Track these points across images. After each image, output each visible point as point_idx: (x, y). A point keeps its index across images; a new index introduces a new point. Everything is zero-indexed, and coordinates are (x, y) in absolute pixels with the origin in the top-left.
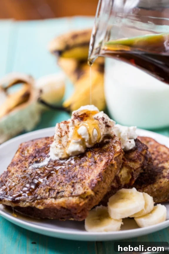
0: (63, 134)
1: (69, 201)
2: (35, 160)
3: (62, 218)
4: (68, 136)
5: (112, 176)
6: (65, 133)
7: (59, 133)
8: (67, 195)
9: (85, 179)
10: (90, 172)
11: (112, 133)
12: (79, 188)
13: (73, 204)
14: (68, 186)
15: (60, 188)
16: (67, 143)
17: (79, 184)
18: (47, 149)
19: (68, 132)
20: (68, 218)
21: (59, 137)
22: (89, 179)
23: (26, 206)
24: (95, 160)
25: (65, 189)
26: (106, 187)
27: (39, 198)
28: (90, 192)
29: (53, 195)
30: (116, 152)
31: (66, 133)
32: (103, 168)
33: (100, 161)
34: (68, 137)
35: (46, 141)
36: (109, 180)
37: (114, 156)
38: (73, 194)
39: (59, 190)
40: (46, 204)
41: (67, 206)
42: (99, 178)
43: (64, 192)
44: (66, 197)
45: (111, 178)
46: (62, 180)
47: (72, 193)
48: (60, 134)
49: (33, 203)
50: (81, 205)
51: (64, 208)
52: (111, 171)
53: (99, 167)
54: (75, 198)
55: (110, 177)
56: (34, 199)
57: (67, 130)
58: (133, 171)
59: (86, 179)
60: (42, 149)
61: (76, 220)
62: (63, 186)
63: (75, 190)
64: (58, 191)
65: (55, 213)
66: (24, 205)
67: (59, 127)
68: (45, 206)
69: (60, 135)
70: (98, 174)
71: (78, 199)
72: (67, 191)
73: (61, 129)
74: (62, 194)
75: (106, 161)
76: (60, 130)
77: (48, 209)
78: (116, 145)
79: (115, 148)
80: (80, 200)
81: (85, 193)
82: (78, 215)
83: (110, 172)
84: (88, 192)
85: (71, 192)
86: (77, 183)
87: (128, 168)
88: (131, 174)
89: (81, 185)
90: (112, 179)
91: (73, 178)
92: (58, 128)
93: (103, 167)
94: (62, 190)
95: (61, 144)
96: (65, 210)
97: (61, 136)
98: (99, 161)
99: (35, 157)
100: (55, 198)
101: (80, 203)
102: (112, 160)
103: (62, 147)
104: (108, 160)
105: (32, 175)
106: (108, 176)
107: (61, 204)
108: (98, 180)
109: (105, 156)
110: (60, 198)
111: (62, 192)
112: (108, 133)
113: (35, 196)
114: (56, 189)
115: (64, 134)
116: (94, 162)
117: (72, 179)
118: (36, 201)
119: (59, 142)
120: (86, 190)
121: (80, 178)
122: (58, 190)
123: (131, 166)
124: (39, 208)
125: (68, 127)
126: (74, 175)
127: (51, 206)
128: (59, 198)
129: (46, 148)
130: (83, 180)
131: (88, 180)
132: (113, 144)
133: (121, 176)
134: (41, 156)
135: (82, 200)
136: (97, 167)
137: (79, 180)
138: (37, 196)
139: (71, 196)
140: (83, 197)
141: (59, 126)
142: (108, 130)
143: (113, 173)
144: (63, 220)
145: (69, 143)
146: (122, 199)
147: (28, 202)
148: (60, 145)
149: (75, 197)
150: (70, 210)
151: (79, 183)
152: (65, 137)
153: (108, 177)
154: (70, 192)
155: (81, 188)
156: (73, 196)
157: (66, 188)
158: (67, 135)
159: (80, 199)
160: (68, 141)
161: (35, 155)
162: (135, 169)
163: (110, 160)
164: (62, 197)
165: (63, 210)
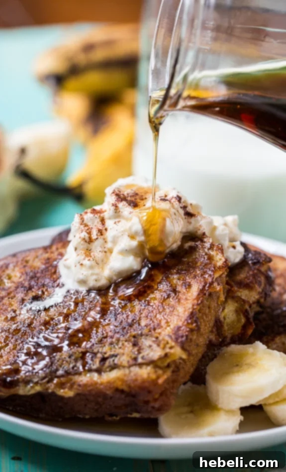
0: (94, 236)
1: (132, 374)
2: (31, 294)
3: (111, 415)
4: (104, 239)
5: (211, 319)
6: (99, 234)
7: (84, 234)
8: (125, 363)
9: (159, 326)
10: (168, 311)
11: (199, 230)
12: (150, 346)
13: (144, 381)
14: (123, 344)
15: (106, 349)
16: (104, 253)
17: (148, 337)
18: (53, 271)
19: (104, 231)
20: (127, 413)
21: (86, 241)
22: (169, 326)
23: (32, 392)
24: (174, 286)
25: (118, 351)
26: (202, 343)
27: (60, 372)
28: (178, 352)
29: (94, 365)
30: (216, 268)
31: (101, 232)
32: (196, 302)
33: (186, 288)
34: (106, 242)
35: (46, 256)
36: (206, 328)
37: (214, 275)
38: (140, 360)
39: (105, 353)
40: (79, 385)
41: (129, 387)
42: (192, 323)
43: (118, 357)
44: (124, 367)
45: (209, 324)
46: (107, 333)
47: (135, 359)
48: (87, 235)
49: (49, 385)
50: (160, 381)
51: (122, 391)
52: (209, 308)
53: (186, 299)
54: (146, 368)
55: (208, 321)
56: (50, 377)
57: (100, 227)
58: (247, 307)
59: (162, 327)
60: (42, 272)
61: (146, 416)
62: (111, 344)
63: (141, 351)
64: (103, 356)
65: (97, 403)
66: (29, 391)
67: (83, 221)
68: (78, 390)
69: (87, 239)
70: (187, 314)
71: (153, 370)
72: (123, 354)
73: (86, 225)
74: (114, 361)
75: (201, 287)
76: (86, 228)
77: (85, 395)
78: (212, 253)
79: (213, 260)
80: (156, 372)
81: (166, 355)
82: (152, 404)
83: (207, 311)
84: (171, 354)
85: (133, 356)
86: (143, 337)
87: (237, 302)
88: (244, 314)
89: (154, 339)
90: (211, 325)
91: (131, 325)
92: (81, 224)
93: (194, 300)
94: (112, 353)
95: (91, 256)
96: (123, 396)
97: (90, 241)
98: (184, 287)
99: (30, 288)
100: (99, 371)
101: (158, 377)
102: (211, 284)
103: (93, 263)
104: (203, 284)
105: (33, 325)
106: (205, 317)
107: (114, 382)
108: (190, 326)
109: (195, 277)
110: (110, 371)
111: (113, 358)
112: (191, 228)
113: (53, 369)
114: (98, 352)
115: (97, 235)
116: (172, 290)
117: (128, 330)
118: (55, 381)
119: (85, 253)
120: (168, 350)
121: (146, 326)
122: (101, 353)
123: (243, 297)
124: (63, 394)
125: (103, 221)
126: (133, 320)
127: (91, 388)
128: (108, 370)
129: (50, 268)
130: (155, 329)
131: (166, 328)
132: (206, 250)
133: (224, 318)
134: (43, 285)
135: (160, 372)
136: (182, 301)
137: (145, 331)
138: (57, 370)
139: (135, 365)
140: (162, 365)
141: (82, 219)
142: (190, 223)
143: (212, 311)
144: (114, 418)
145: (108, 254)
146: (237, 365)
147: (37, 383)
148: (89, 260)
149: (144, 367)
150: (134, 396)
151: (147, 335)
152: (100, 241)
153: (204, 320)
154: (131, 357)
155: (154, 346)
156: (140, 365)
157: (120, 348)
158: (102, 237)
159: (157, 369)
160: (106, 250)
161: (30, 284)
162: (251, 302)
163: (208, 285)
164: (114, 367)
165: (118, 395)
